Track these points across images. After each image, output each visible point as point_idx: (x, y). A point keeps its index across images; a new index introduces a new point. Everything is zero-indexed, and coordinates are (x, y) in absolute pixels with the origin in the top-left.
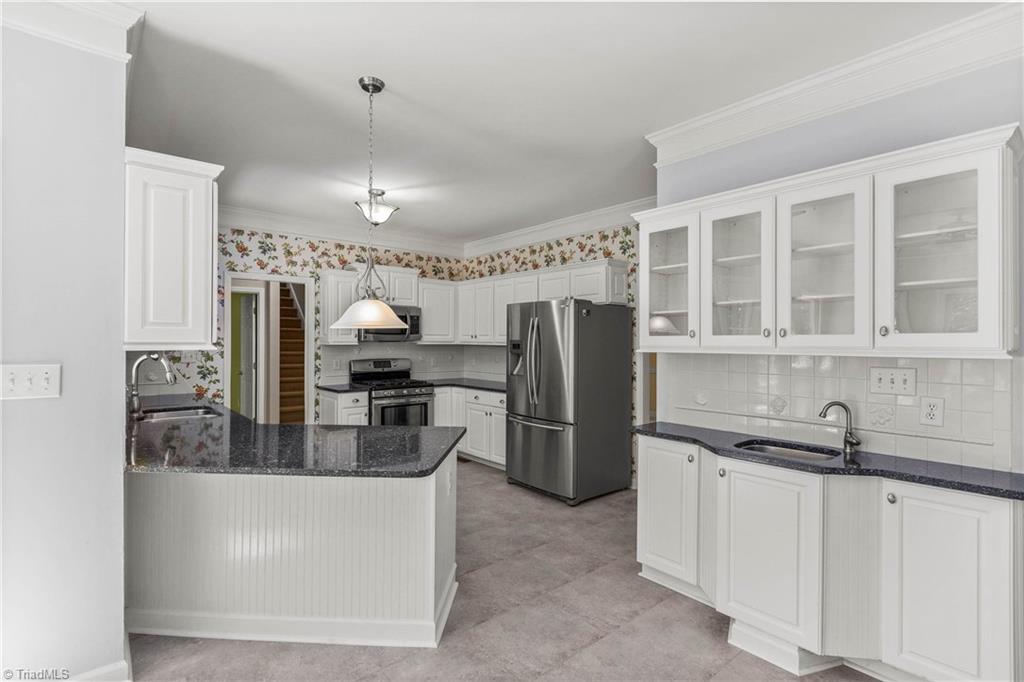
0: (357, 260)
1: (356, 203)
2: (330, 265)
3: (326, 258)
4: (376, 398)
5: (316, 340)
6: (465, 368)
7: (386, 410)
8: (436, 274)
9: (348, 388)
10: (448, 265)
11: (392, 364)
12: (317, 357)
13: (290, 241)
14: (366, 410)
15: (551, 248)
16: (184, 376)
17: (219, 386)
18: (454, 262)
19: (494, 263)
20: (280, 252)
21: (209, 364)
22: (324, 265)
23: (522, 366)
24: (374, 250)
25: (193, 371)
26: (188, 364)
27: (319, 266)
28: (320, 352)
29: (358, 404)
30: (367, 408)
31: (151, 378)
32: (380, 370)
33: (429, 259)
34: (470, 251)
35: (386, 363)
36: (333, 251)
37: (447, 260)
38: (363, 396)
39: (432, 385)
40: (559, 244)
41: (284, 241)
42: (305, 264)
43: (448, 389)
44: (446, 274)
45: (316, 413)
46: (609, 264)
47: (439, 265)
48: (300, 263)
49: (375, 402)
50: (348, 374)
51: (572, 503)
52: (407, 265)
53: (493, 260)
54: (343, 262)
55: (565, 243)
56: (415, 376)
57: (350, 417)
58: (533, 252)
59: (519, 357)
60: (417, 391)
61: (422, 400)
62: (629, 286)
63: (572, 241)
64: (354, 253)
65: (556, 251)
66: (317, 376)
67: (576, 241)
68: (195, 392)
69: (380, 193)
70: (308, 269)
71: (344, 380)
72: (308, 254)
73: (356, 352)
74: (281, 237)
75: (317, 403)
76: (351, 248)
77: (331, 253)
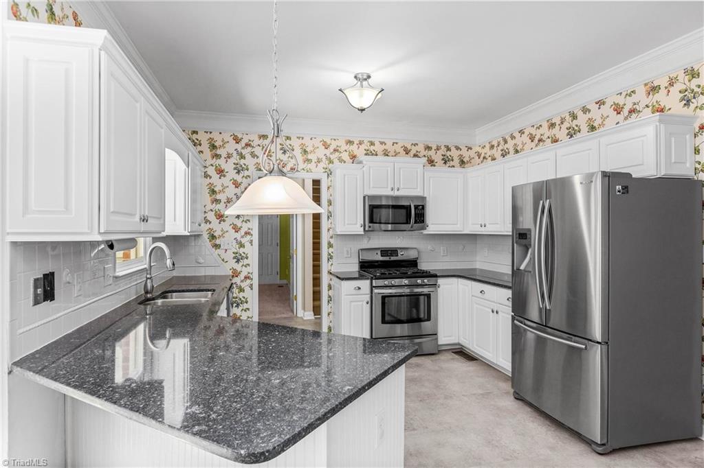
0: (366, 154)
1: (340, 90)
2: (341, 160)
3: (337, 154)
4: (376, 287)
5: (329, 230)
6: (478, 258)
7: (386, 299)
8: (445, 163)
9: (357, 276)
10: (459, 152)
11: (400, 253)
12: (330, 245)
13: (307, 141)
14: (368, 298)
15: (574, 117)
16: (223, 260)
17: (249, 269)
18: (464, 149)
19: (506, 146)
20: (298, 152)
21: (242, 250)
22: (336, 161)
23: (530, 261)
24: (382, 143)
25: (229, 256)
26: (226, 250)
27: (331, 162)
28: (332, 241)
29: (361, 292)
30: (369, 296)
31: (199, 261)
32: (386, 259)
33: (438, 148)
34: (482, 136)
35: (394, 252)
36: (344, 147)
37: (458, 148)
38: (365, 284)
39: (435, 276)
40: (585, 110)
41: (300, 141)
42: (319, 161)
43: (455, 280)
44: (456, 161)
45: (330, 297)
46: (660, 121)
47: (448, 153)
48: (314, 160)
49: (376, 291)
50: (358, 262)
51: (600, 449)
52: (415, 156)
53: (506, 142)
54: (353, 157)
55: (593, 107)
56: (424, 266)
57: (353, 304)
58: (552, 125)
59: (528, 249)
60: (419, 281)
61: (425, 290)
62: (697, 151)
63: (604, 103)
64: (363, 147)
65: (582, 120)
66: (330, 263)
67: (609, 102)
68: (231, 274)
69: (365, 77)
70: (322, 165)
71: (355, 268)
72: (321, 152)
73: (365, 241)
74: (299, 138)
75: (330, 287)
76: (361, 143)
77: (342, 149)
